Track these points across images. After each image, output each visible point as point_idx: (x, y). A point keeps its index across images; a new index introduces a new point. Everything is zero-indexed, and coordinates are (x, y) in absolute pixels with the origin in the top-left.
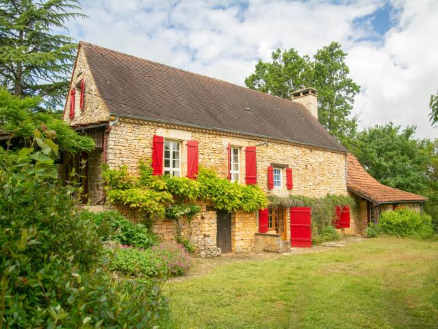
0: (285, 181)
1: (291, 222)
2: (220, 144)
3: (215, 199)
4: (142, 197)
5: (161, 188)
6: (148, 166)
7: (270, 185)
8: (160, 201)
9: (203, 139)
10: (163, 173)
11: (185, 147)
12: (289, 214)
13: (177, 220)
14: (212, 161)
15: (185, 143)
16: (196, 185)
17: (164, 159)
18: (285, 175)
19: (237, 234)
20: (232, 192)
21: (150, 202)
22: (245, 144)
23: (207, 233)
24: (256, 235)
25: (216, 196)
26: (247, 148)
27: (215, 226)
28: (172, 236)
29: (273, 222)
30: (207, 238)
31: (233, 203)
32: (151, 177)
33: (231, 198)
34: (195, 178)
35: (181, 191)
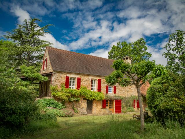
0: (113, 91)
1: (116, 105)
2: (89, 78)
3: (86, 96)
4: (61, 95)
5: (67, 92)
6: (64, 85)
7: (107, 92)
8: (66, 96)
9: (82, 77)
10: (69, 88)
11: (77, 80)
12: (115, 102)
13: (73, 102)
14: (86, 84)
15: (76, 78)
16: (79, 91)
17: (69, 83)
18: (113, 88)
19: (94, 108)
20: (91, 94)
21: (63, 96)
22: (98, 78)
23: (83, 107)
24: (101, 108)
25: (86, 95)
26: (98, 80)
27: (86, 105)
28: (71, 107)
29: (109, 104)
30: (83, 109)
31: (92, 97)
32: (65, 89)
33: (91, 96)
34: (79, 89)
35: (73, 93)
